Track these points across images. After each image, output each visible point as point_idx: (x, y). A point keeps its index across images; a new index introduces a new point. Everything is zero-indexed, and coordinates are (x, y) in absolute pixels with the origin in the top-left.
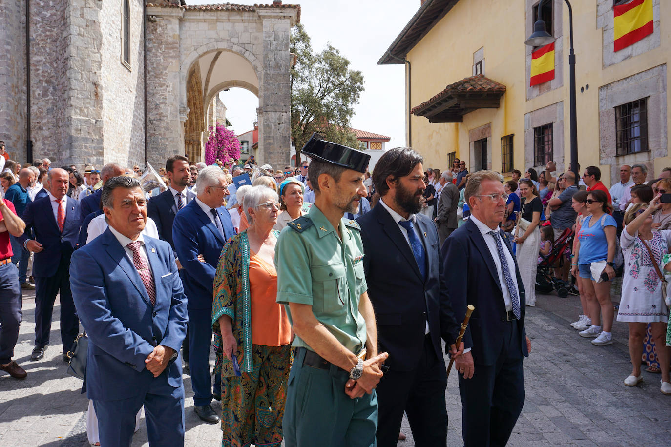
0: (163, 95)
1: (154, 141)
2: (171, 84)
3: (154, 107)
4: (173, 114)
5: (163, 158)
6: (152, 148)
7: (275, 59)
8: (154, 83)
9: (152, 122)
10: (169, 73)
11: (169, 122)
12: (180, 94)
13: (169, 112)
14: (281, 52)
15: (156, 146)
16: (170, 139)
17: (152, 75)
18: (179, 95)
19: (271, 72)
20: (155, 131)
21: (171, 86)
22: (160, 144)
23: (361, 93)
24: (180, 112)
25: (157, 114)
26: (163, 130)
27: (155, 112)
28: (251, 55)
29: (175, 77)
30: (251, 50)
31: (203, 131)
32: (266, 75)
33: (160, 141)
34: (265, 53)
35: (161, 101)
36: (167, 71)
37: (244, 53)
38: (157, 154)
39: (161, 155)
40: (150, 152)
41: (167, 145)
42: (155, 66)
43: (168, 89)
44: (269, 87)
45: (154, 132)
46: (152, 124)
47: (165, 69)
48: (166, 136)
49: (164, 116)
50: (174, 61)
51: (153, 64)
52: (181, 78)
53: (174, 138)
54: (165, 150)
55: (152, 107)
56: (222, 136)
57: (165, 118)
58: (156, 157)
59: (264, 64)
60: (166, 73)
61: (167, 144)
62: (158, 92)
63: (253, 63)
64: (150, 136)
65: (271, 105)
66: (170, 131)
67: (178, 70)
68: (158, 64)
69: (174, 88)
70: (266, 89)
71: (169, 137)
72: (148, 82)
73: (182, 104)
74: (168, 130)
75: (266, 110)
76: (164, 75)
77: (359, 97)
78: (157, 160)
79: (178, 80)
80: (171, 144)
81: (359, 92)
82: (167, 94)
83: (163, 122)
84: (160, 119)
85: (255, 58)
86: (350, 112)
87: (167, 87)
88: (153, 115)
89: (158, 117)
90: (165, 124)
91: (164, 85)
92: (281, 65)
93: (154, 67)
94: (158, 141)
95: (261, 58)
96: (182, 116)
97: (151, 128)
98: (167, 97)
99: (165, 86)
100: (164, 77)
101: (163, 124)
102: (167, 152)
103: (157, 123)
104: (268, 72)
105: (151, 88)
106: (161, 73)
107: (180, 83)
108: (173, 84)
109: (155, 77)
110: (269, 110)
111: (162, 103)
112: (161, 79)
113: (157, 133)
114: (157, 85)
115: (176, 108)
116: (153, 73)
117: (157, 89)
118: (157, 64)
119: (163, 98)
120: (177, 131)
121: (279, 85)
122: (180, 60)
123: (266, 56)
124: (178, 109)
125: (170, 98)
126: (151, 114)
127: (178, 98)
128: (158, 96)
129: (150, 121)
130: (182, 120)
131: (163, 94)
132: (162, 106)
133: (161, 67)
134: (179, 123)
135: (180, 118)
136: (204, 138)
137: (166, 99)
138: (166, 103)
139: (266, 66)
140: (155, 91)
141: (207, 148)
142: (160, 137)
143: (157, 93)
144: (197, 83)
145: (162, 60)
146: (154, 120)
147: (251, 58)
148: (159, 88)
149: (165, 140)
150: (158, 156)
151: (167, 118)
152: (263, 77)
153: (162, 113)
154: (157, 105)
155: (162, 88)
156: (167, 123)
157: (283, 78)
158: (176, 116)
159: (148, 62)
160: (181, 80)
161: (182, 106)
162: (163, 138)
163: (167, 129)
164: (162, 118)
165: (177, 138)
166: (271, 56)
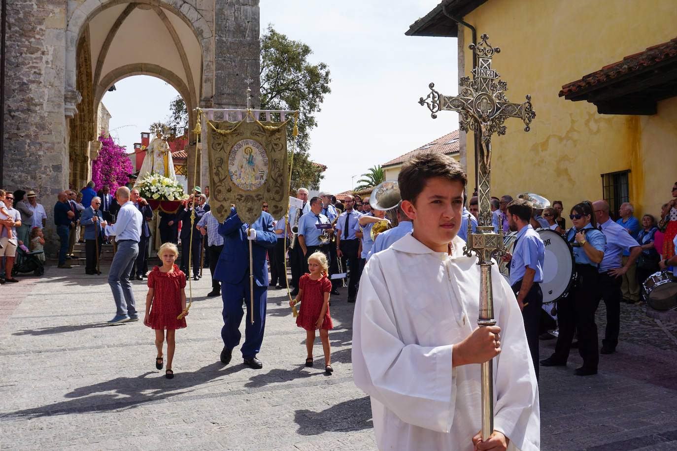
0: (35, 67)
1: (16, 148)
2: (51, 50)
3: (17, 86)
4: (52, 102)
5: (32, 178)
6: (12, 160)
7: (236, 18)
8: (18, 46)
9: (13, 114)
10: (48, 31)
11: (46, 115)
12: (66, 68)
13: (46, 98)
14: (245, 7)
15: (18, 157)
16: (46, 146)
17: (16, 32)
18: (64, 68)
19: (229, 39)
20: (18, 129)
21: (51, 52)
22: (28, 154)
23: (325, 96)
24: (66, 98)
25: (23, 100)
26: (34, 128)
27: (20, 97)
28: (192, 10)
29: (58, 37)
30: (193, 4)
31: (91, 140)
32: (220, 44)
33: (27, 147)
34: (218, 6)
35: (32, 77)
36: (43, 27)
37: (181, 6)
38: (22, 172)
39: (28, 172)
40: (8, 167)
41: (40, 156)
42: (21, 15)
43: (45, 58)
44: (224, 63)
45: (16, 131)
46: (13, 117)
47: (40, 23)
48: (39, 141)
49: (36, 105)
50: (57, 10)
51: (17, 12)
52: (69, 40)
53: (53, 144)
54: (36, 163)
55: (13, 87)
56: (109, 153)
57: (38, 108)
58: (20, 176)
59: (217, 24)
60: (41, 30)
61: (41, 153)
62: (26, 62)
63: (196, 25)
64: (8, 138)
65: (229, 94)
66: (47, 132)
67: (64, 26)
68: (28, 14)
69: (55, 56)
70: (219, 67)
71: (46, 143)
72: (8, 43)
73: (69, 85)
74: (43, 129)
75: (220, 102)
76: (38, 34)
77: (322, 101)
78: (22, 182)
79: (63, 43)
80: (48, 154)
81: (323, 95)
82: (42, 66)
83: (34, 115)
84: (29, 110)
85: (199, 16)
86: (310, 122)
87: (43, 53)
88: (15, 101)
89: (24, 105)
90: (38, 118)
91: (38, 50)
92: (246, 29)
93: (20, 18)
94: (24, 148)
95: (211, 15)
96: (69, 106)
97: (11, 124)
98: (43, 72)
99: (40, 52)
100: (37, 36)
101: (34, 119)
102: (40, 168)
103: (22, 116)
104: (224, 39)
105: (13, 54)
106: (33, 29)
107: (67, 50)
108: (55, 50)
109: (21, 35)
110: (224, 101)
111: (33, 82)
112: (33, 40)
113: (23, 134)
114: (25, 49)
115: (60, 91)
116: (17, 29)
117: (24, 55)
118: (25, 13)
119: (35, 72)
120: (60, 132)
121: (241, 61)
122: (67, 10)
123: (220, 13)
124: (63, 93)
125: (47, 73)
126: (10, 99)
127: (63, 74)
128: (25, 69)
129: (10, 111)
130: (69, 114)
131: (35, 65)
132: (33, 86)
133: (32, 19)
134: (64, 117)
135: (66, 109)
136: (91, 152)
137: (40, 74)
138: (41, 82)
139: (220, 29)
140: (20, 60)
141: (94, 169)
142: (28, 141)
143: (24, 64)
144: (86, 60)
145: (35, 7)
146: (17, 110)
147: (192, 15)
148: (28, 55)
149: (38, 146)
150: (23, 175)
151: (42, 108)
152: (213, 47)
153: (32, 99)
154: (24, 84)
155: (33, 56)
156: (42, 118)
157: (249, 50)
158: (59, 106)
159: (8, 8)
160: (69, 44)
161: (70, 88)
162: (33, 143)
163: (42, 127)
164: (32, 107)
165: (59, 143)
166: (227, 12)
